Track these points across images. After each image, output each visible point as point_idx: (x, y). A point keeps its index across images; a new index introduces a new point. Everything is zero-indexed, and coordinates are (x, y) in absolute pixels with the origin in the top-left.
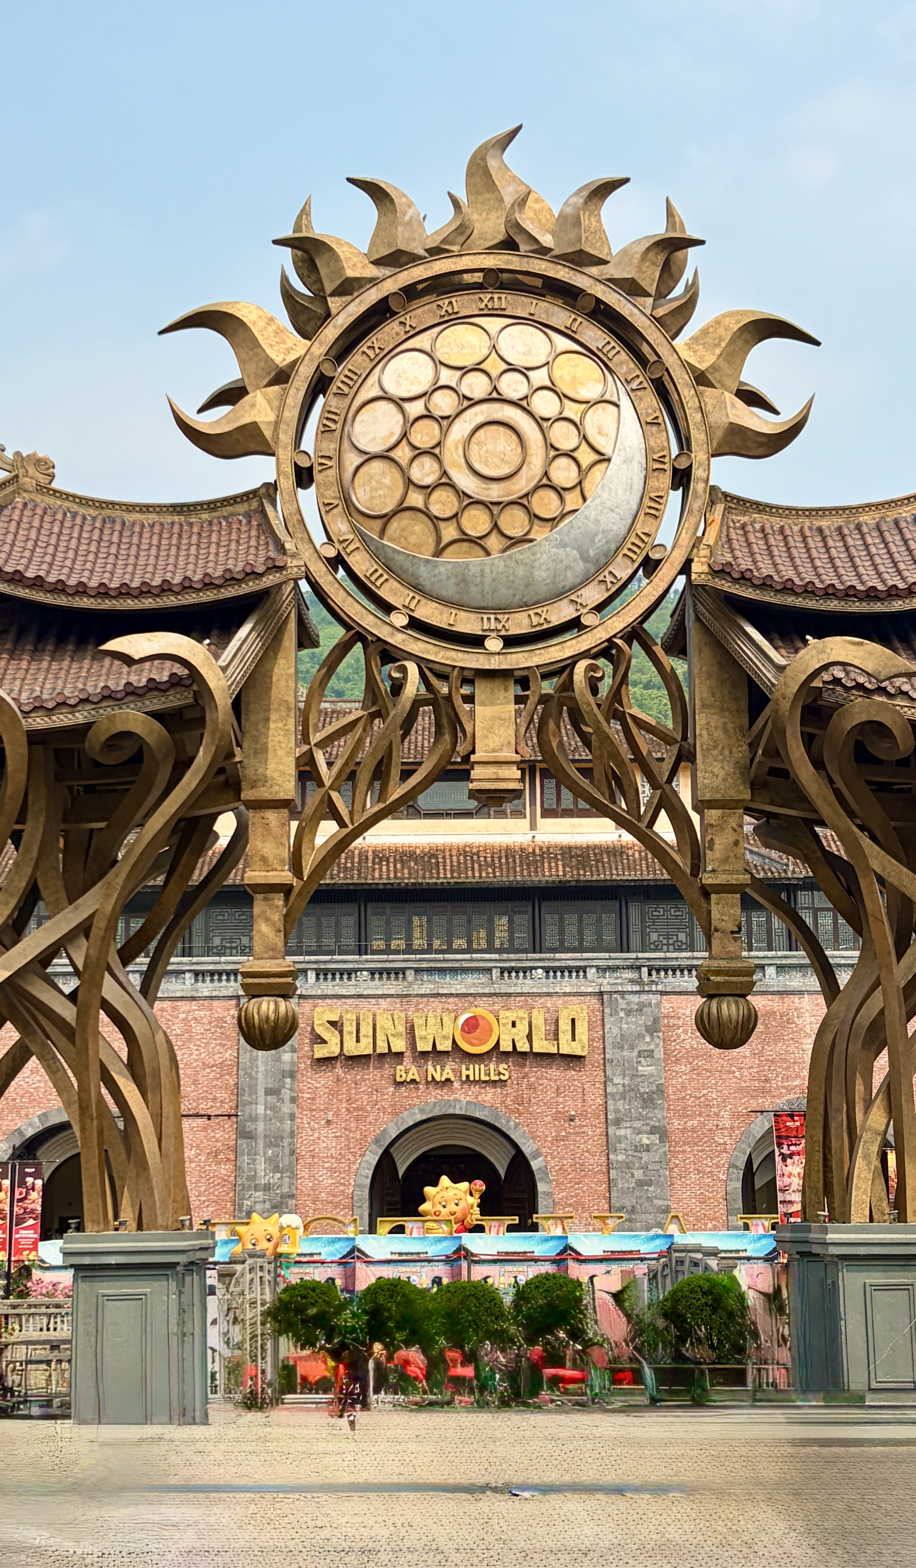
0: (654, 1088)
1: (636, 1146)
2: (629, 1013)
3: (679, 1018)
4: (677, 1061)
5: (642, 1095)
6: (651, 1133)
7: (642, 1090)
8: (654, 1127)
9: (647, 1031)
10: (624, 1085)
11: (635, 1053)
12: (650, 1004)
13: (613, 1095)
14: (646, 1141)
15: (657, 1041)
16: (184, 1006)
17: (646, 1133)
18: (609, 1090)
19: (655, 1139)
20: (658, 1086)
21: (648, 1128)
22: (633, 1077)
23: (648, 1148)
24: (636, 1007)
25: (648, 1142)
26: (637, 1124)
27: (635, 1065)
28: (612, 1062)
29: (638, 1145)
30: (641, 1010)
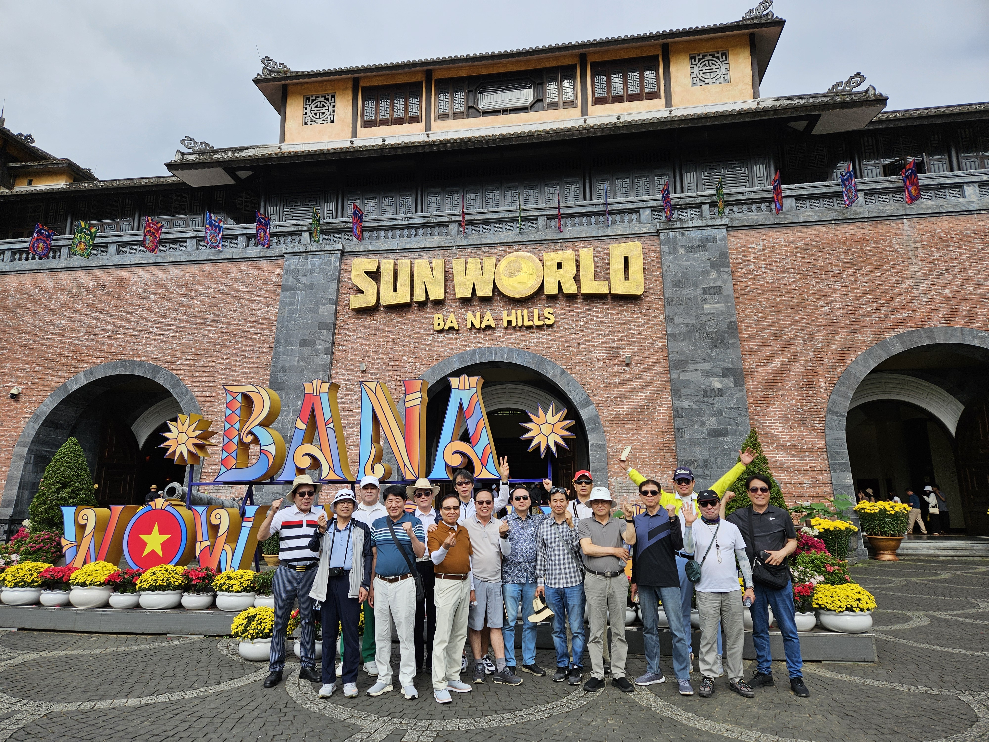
0: (725, 327)
1: (705, 391)
2: (691, 249)
3: (749, 253)
5: (709, 335)
6: (724, 375)
7: (710, 330)
8: (728, 369)
9: (713, 266)
10: (687, 325)
11: (700, 290)
12: (715, 239)
13: (675, 336)
14: (717, 384)
15: (726, 276)
17: (718, 376)
18: (670, 330)
19: (729, 382)
20: (729, 324)
21: (720, 371)
22: (697, 317)
23: (720, 393)
24: (698, 243)
25: (720, 386)
26: (707, 366)
27: (700, 303)
28: (672, 301)
29: (708, 389)
30: (704, 246)
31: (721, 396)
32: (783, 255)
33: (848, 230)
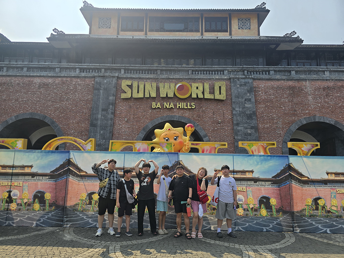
0: (252, 112)
2: (241, 85)
3: (259, 88)
4: (260, 103)
5: (247, 115)
6: (251, 129)
7: (247, 113)
8: (252, 127)
9: (248, 91)
10: (240, 111)
11: (244, 100)
12: (249, 83)
13: (235, 114)
14: (249, 132)
15: (252, 95)
16: (74, 80)
17: (249, 129)
18: (234, 113)
19: (253, 131)
21: (250, 127)
22: (243, 108)
24: (244, 83)
26: (246, 125)
27: (244, 104)
28: (235, 103)
29: (246, 133)
30: (246, 85)
31: (251, 136)
32: (270, 90)
33: (290, 83)
